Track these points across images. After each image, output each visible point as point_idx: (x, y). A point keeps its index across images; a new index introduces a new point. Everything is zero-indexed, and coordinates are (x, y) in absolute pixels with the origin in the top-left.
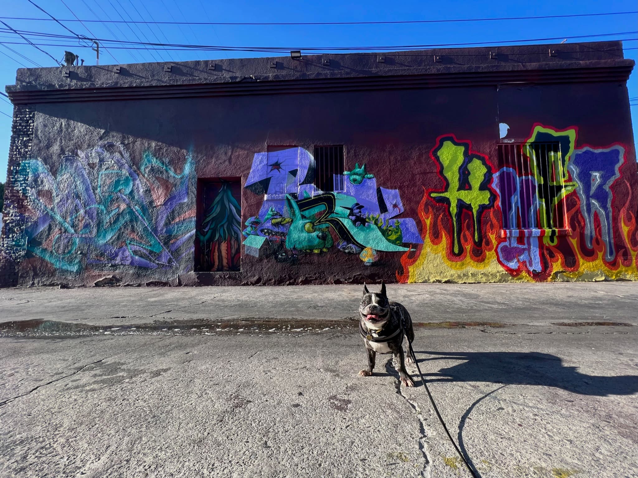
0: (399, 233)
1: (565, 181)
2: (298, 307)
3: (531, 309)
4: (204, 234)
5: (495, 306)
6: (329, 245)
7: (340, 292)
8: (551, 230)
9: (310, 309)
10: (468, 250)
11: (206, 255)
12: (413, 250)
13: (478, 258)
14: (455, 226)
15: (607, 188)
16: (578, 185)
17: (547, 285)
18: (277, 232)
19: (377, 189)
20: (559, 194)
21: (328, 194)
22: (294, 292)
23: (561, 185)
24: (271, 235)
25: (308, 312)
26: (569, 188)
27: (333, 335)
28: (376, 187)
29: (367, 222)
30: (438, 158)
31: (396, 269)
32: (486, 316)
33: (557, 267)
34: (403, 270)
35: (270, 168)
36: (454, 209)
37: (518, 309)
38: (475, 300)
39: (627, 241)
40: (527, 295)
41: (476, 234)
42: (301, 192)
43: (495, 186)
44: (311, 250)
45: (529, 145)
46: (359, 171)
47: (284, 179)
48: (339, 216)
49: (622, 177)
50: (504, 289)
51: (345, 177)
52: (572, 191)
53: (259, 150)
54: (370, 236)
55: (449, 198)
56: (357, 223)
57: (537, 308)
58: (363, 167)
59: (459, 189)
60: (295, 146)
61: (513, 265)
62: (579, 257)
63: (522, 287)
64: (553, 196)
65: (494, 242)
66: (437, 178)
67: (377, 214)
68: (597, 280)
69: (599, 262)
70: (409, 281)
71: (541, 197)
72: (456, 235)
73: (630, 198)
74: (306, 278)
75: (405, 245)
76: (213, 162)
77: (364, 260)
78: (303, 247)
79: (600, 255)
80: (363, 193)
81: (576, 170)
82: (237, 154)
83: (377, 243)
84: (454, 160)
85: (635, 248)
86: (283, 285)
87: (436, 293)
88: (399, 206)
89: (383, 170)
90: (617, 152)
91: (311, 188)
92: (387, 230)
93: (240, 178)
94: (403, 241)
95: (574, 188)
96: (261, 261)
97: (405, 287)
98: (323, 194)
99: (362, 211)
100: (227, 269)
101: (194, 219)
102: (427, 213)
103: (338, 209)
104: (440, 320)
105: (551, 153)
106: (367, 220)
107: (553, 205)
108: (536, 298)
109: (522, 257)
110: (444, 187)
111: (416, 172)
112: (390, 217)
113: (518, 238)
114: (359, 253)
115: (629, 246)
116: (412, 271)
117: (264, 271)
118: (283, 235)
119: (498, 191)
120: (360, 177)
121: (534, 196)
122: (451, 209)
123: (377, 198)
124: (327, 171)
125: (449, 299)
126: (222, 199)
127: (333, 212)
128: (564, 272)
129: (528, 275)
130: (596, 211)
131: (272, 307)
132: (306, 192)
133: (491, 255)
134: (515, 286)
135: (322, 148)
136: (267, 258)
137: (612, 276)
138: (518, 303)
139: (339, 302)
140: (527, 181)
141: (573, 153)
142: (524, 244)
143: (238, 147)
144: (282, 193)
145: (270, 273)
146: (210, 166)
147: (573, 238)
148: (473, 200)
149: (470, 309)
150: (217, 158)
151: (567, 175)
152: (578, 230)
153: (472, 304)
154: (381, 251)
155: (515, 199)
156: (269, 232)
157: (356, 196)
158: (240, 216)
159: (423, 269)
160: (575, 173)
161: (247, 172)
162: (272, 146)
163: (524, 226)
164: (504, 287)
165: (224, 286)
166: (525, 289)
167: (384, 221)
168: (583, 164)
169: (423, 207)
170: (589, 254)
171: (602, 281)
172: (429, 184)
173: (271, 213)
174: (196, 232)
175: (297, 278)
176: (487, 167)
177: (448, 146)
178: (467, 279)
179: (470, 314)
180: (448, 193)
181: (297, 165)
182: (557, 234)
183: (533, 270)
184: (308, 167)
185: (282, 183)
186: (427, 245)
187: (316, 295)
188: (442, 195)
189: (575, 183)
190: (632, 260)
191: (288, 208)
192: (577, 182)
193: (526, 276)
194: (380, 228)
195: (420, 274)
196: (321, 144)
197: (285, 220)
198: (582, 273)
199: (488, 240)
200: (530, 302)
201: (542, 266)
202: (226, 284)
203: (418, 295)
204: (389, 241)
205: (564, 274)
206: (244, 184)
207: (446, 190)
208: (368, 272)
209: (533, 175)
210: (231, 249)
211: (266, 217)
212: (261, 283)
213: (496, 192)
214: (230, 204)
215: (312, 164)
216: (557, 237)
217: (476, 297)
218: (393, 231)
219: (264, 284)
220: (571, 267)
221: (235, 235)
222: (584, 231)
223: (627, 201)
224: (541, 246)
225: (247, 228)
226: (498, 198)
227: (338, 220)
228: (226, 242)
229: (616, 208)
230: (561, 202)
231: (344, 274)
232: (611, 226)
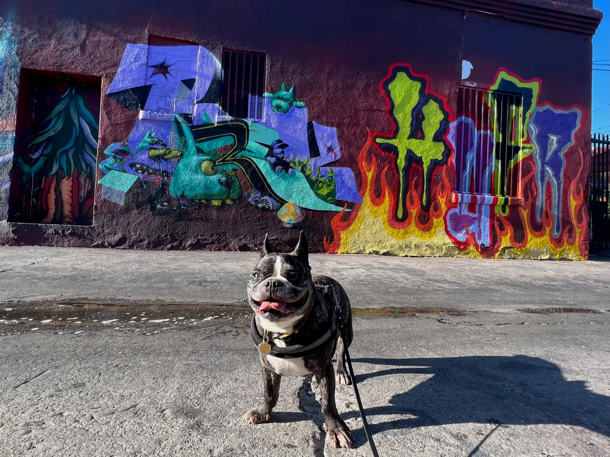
0: (332, 187)
1: (524, 142)
2: (174, 282)
3: (486, 290)
4: (31, 163)
5: (447, 286)
6: (234, 195)
7: (245, 262)
8: (504, 198)
9: (191, 285)
10: (414, 215)
11: (34, 196)
12: (348, 210)
13: (424, 226)
14: (401, 183)
15: (561, 155)
16: (536, 147)
17: (495, 262)
18: (156, 170)
19: (308, 124)
20: (516, 156)
21: (239, 121)
22: (175, 259)
23: (519, 146)
24: (146, 173)
25: (186, 289)
26: (527, 151)
27: (217, 329)
28: (307, 121)
29: (291, 168)
30: (388, 93)
31: (325, 234)
32: (439, 299)
33: (505, 241)
34: (333, 237)
35: (152, 70)
36: (401, 162)
37: (473, 290)
38: (421, 277)
39: (573, 216)
40: (478, 273)
41: (425, 196)
42: (199, 114)
43: (451, 137)
44: (207, 200)
45: (491, 93)
46: (286, 95)
47: (173, 90)
48: (253, 155)
49: (576, 145)
50: (451, 264)
51: (266, 101)
52: (529, 154)
53: (135, 39)
54: (293, 188)
55: (397, 147)
56: (277, 168)
57: (493, 289)
58: (291, 90)
59: (410, 137)
60: (193, 43)
61: (461, 236)
62: (528, 231)
63: (470, 264)
64: (510, 158)
65: (444, 207)
66: (386, 118)
67: (305, 158)
68: (542, 258)
69: (546, 238)
70: (340, 251)
71: (497, 158)
72: (401, 194)
73: (581, 169)
74: (198, 240)
75: (339, 203)
76: (52, 45)
77: (283, 220)
78: (196, 196)
79: (548, 229)
80: (288, 126)
81: (535, 130)
82: (96, 39)
83: (303, 198)
84: (407, 99)
85: (580, 225)
86: (162, 250)
87: (373, 267)
88: (335, 151)
89: (318, 98)
90: (575, 115)
91: (213, 110)
92: (317, 180)
93: (99, 78)
94: (337, 198)
95: (531, 151)
96: (128, 211)
97: (334, 258)
98: (231, 121)
99: (285, 152)
100: (71, 221)
101: (12, 135)
102: (369, 162)
103: (252, 144)
104: (381, 304)
105: (512, 107)
106: (292, 165)
107: (508, 169)
108: (488, 277)
109: (471, 228)
110: (392, 132)
111: (361, 106)
112: (323, 164)
113: (469, 204)
114: (278, 210)
115: (574, 222)
116: (345, 238)
117: (131, 228)
118: (166, 176)
119: (454, 144)
120: (286, 104)
121: (491, 156)
122: (399, 161)
123: (306, 136)
124: (239, 89)
125: (389, 276)
126: (67, 110)
127: (245, 149)
128: (512, 248)
129: (475, 250)
130: (548, 181)
131: (129, 282)
132: (206, 115)
133: (438, 222)
134: (462, 262)
135: (234, 53)
136: (138, 207)
137: (556, 254)
138: (471, 282)
139: (241, 275)
140: (486, 136)
141: (534, 110)
142: (475, 212)
143: (98, 28)
144: (168, 111)
145: (142, 230)
146: (45, 52)
147: (525, 210)
148: (425, 153)
149: (417, 289)
150: (60, 40)
151: (526, 134)
152: (530, 200)
153: (419, 283)
154: (306, 209)
155: (471, 156)
156: (144, 169)
157: (278, 129)
158: (97, 139)
159: (359, 236)
160: (534, 133)
161: (112, 71)
162: (156, 37)
163: (477, 191)
164: (451, 263)
165: (63, 246)
166: (474, 265)
167: (315, 169)
168: (542, 124)
169: (365, 155)
170: (538, 229)
171: (547, 260)
172: (374, 125)
173: (149, 140)
174: (15, 157)
175: (184, 240)
176: (444, 113)
177: (402, 79)
178: (409, 251)
179: (418, 296)
180: (397, 140)
181: (195, 73)
182: (509, 204)
183: (482, 244)
184: (211, 77)
185: (170, 97)
186: (365, 205)
187: (208, 264)
188: (389, 141)
189: (532, 145)
190: (576, 238)
191: (177, 136)
192: (534, 144)
193: (474, 251)
194: (308, 178)
195: (354, 242)
196: (234, 48)
197: (170, 152)
198: (529, 250)
199: (437, 204)
200: (484, 281)
201: (491, 240)
202: (66, 243)
203: (351, 268)
204: (318, 195)
205: (512, 250)
206: (106, 89)
207: (395, 137)
208: (287, 237)
209: (492, 130)
210: (79, 191)
211: (141, 145)
212: (126, 244)
213: (451, 146)
214: (81, 119)
215: (219, 75)
216: (509, 206)
217: (422, 274)
218: (325, 183)
219: (131, 247)
220: (519, 243)
221: (87, 168)
222: (535, 202)
223: (578, 171)
224: (492, 216)
225: (108, 160)
226: (453, 153)
227: (251, 160)
228: (71, 178)
229: (568, 179)
230: (516, 166)
231: (254, 237)
232: (561, 199)
